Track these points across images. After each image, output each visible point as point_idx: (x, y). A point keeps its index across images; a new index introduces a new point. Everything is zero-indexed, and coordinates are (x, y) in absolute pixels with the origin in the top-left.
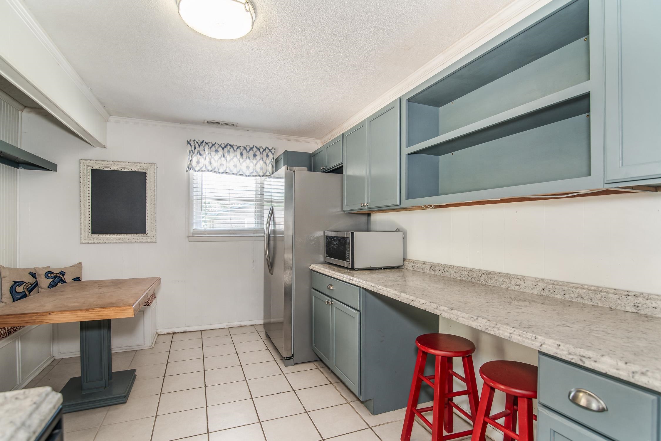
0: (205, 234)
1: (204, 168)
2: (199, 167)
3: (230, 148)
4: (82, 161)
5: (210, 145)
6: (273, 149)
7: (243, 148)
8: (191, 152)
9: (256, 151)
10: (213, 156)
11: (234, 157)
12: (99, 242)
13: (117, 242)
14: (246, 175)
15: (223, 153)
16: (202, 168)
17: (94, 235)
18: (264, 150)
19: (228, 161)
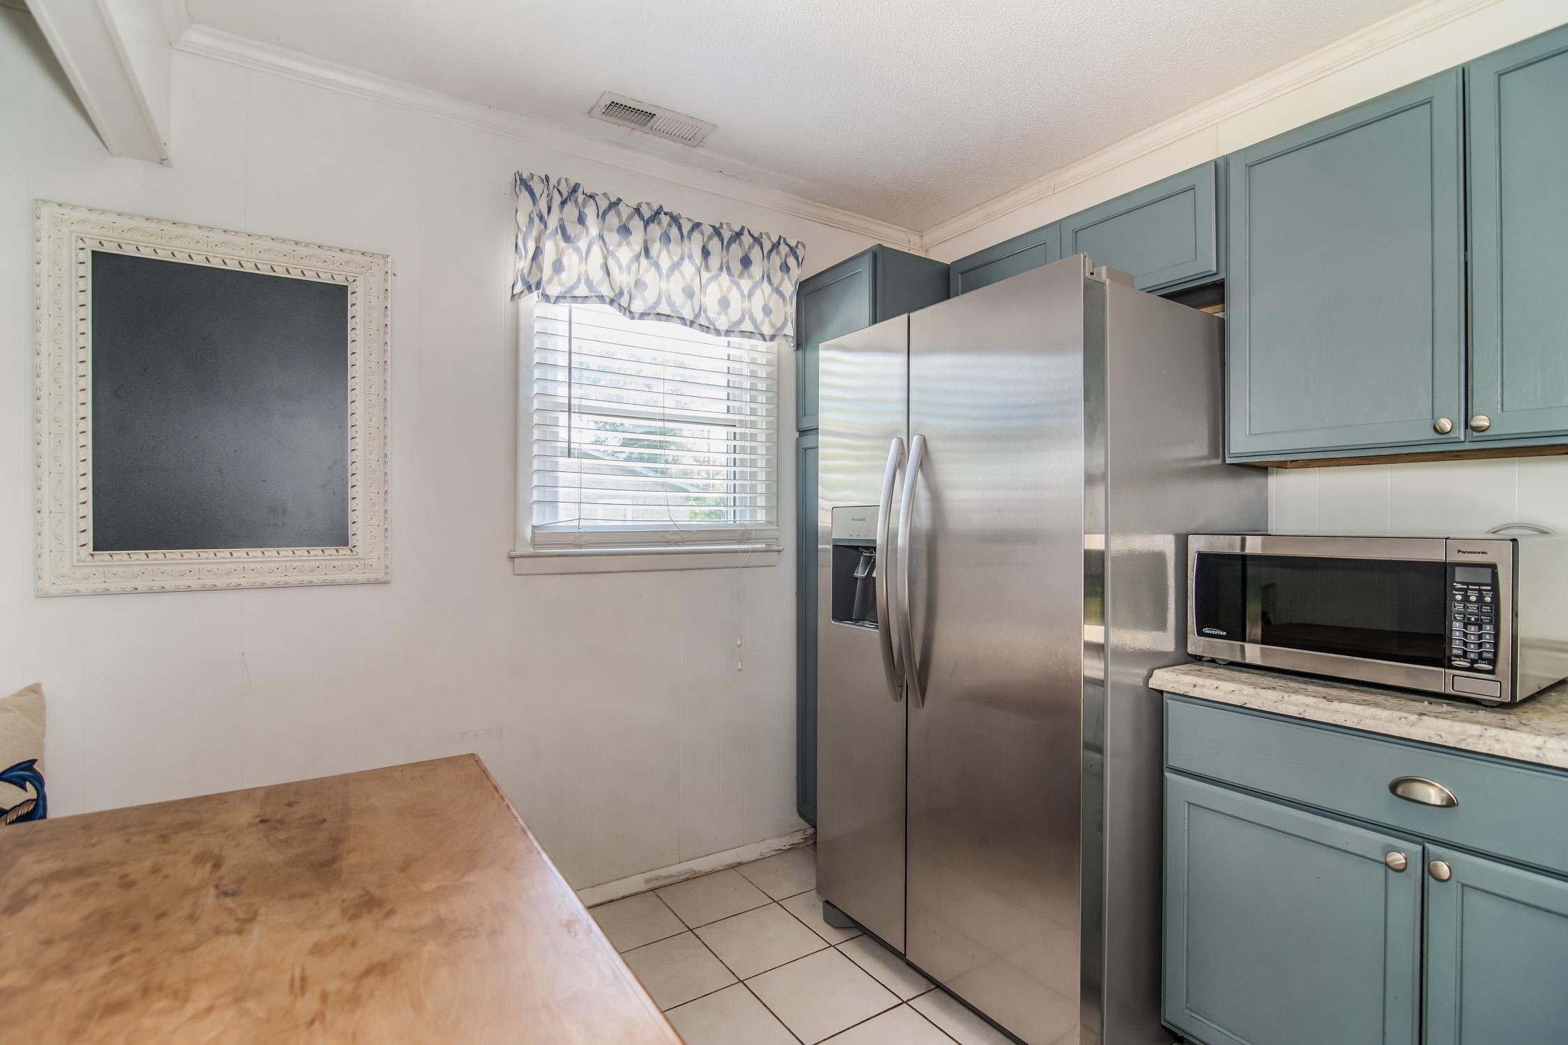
0: (580, 546)
1: (582, 290)
2: (561, 284)
3: (670, 225)
4: (45, 211)
5: (604, 204)
6: (800, 246)
7: (711, 230)
8: (536, 220)
9: (751, 247)
10: (611, 248)
11: (682, 258)
12: (129, 585)
13: (220, 583)
14: (719, 330)
15: (646, 242)
16: (572, 288)
17: (104, 556)
18: (775, 246)
19: (665, 271)
